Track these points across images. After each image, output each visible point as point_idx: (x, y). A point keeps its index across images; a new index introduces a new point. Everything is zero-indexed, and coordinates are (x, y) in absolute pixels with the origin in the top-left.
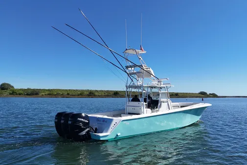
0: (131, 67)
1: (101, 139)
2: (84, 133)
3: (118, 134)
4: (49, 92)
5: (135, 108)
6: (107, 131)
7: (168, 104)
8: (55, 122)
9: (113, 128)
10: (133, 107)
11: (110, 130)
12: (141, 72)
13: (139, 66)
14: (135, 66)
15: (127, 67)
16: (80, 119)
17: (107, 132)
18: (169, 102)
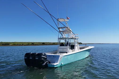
0: (62, 28)
1: (55, 67)
2: (44, 64)
3: (62, 63)
4: (13, 44)
5: (64, 49)
7: (78, 47)
8: (25, 59)
9: (60, 60)
10: (62, 49)
11: (59, 61)
12: (67, 31)
15: (60, 28)
16: (43, 56)
17: (57, 62)
18: (78, 46)
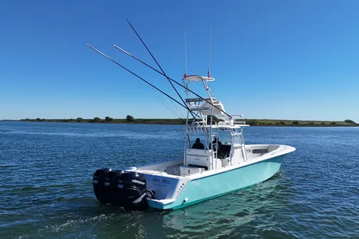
0: (195, 100)
1: (165, 208)
2: (140, 200)
3: (186, 199)
6: (171, 197)
7: (242, 151)
8: (94, 184)
9: (179, 191)
10: (196, 157)
11: (176, 194)
12: (209, 108)
13: (206, 100)
14: (201, 99)
15: (188, 101)
16: (135, 181)
